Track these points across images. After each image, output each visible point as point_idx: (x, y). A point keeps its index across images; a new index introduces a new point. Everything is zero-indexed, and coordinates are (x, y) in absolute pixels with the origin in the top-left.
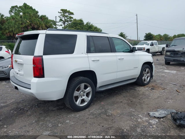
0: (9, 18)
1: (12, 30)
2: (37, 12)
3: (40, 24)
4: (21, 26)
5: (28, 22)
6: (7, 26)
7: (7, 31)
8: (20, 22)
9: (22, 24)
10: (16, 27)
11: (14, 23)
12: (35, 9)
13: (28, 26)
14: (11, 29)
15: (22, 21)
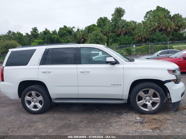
0: (140, 24)
1: (141, 35)
2: (169, 12)
3: (169, 24)
4: (150, 30)
5: (156, 24)
6: (137, 32)
7: (137, 36)
8: (149, 26)
9: (150, 27)
10: (145, 31)
11: (143, 28)
12: (167, 10)
13: (156, 28)
14: (139, 34)
15: (150, 24)
